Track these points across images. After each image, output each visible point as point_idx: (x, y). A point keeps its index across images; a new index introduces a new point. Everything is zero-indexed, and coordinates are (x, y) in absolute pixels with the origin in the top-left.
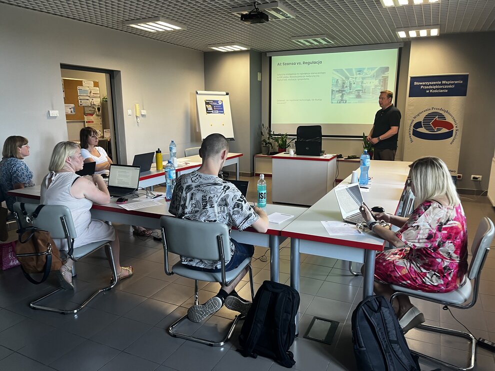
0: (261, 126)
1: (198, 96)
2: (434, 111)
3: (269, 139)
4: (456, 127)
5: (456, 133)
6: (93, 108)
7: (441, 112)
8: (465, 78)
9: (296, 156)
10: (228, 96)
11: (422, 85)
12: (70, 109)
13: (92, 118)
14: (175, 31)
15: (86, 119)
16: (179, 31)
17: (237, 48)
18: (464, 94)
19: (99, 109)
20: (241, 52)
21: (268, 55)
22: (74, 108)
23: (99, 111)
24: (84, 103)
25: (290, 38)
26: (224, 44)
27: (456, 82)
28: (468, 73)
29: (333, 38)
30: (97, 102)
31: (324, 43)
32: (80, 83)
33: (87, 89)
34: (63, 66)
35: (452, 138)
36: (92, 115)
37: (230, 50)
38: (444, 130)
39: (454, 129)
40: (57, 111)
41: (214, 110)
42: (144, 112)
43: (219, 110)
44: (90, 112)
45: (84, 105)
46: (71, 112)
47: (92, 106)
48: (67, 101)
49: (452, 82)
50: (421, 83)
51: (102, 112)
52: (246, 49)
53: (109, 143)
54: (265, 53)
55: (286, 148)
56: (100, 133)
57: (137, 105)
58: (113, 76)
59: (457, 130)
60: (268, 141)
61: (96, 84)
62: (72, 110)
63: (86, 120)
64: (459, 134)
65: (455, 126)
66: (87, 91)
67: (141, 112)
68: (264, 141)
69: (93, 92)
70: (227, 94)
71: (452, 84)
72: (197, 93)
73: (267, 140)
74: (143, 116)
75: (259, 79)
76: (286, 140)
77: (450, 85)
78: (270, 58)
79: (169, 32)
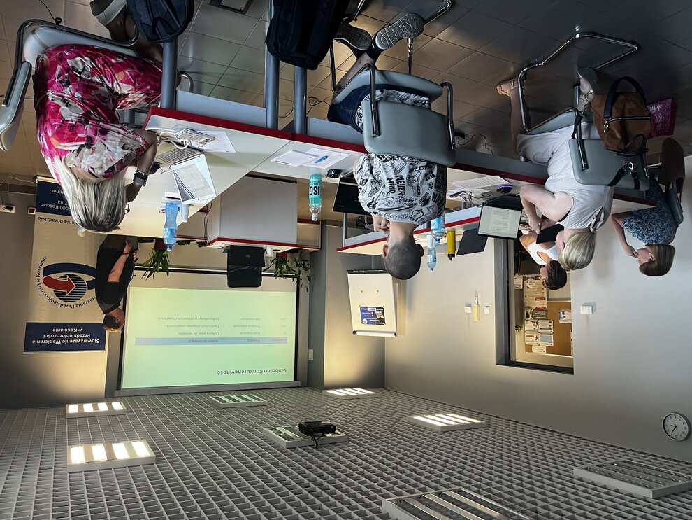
0: (311, 289)
1: (395, 331)
2: (71, 304)
3: (300, 271)
4: (39, 281)
5: (39, 272)
6: (534, 318)
7: (61, 302)
8: (29, 347)
9: (264, 246)
10: (354, 330)
11: (88, 339)
12: (565, 317)
13: (538, 304)
14: (422, 414)
15: (545, 304)
16: (417, 415)
17: (341, 393)
18: (29, 325)
19: (528, 316)
20: (335, 387)
21: (298, 383)
22: (560, 317)
23: (527, 314)
24: (546, 324)
25: (269, 404)
26: (357, 398)
27: (41, 342)
28: (25, 353)
29: (211, 403)
30: (529, 326)
31: (223, 398)
32: (549, 350)
33: (540, 343)
34: (570, 371)
35: (44, 266)
36: (537, 309)
37: (349, 390)
38: (56, 276)
39: (41, 278)
40: (582, 312)
41: (374, 312)
42: (468, 310)
43: (367, 311)
44: (540, 312)
45: (547, 322)
46: (563, 313)
47: (535, 320)
48: (568, 327)
49: (47, 342)
50: (90, 341)
51: (523, 313)
52: (328, 391)
53: (516, 271)
54: (302, 386)
55: (277, 258)
56: (528, 285)
57: (476, 319)
58: (506, 358)
59: (38, 276)
60: (301, 268)
61: (529, 348)
62: (562, 316)
63: (546, 301)
64: (34, 271)
65: (42, 282)
66: (541, 340)
67: (472, 309)
68: (306, 269)
69: (534, 339)
70: (355, 332)
71: (47, 339)
72: (395, 334)
73: (303, 270)
74: (469, 306)
75: (311, 352)
76: (277, 269)
77: (49, 339)
78: (295, 379)
79: (430, 414)
